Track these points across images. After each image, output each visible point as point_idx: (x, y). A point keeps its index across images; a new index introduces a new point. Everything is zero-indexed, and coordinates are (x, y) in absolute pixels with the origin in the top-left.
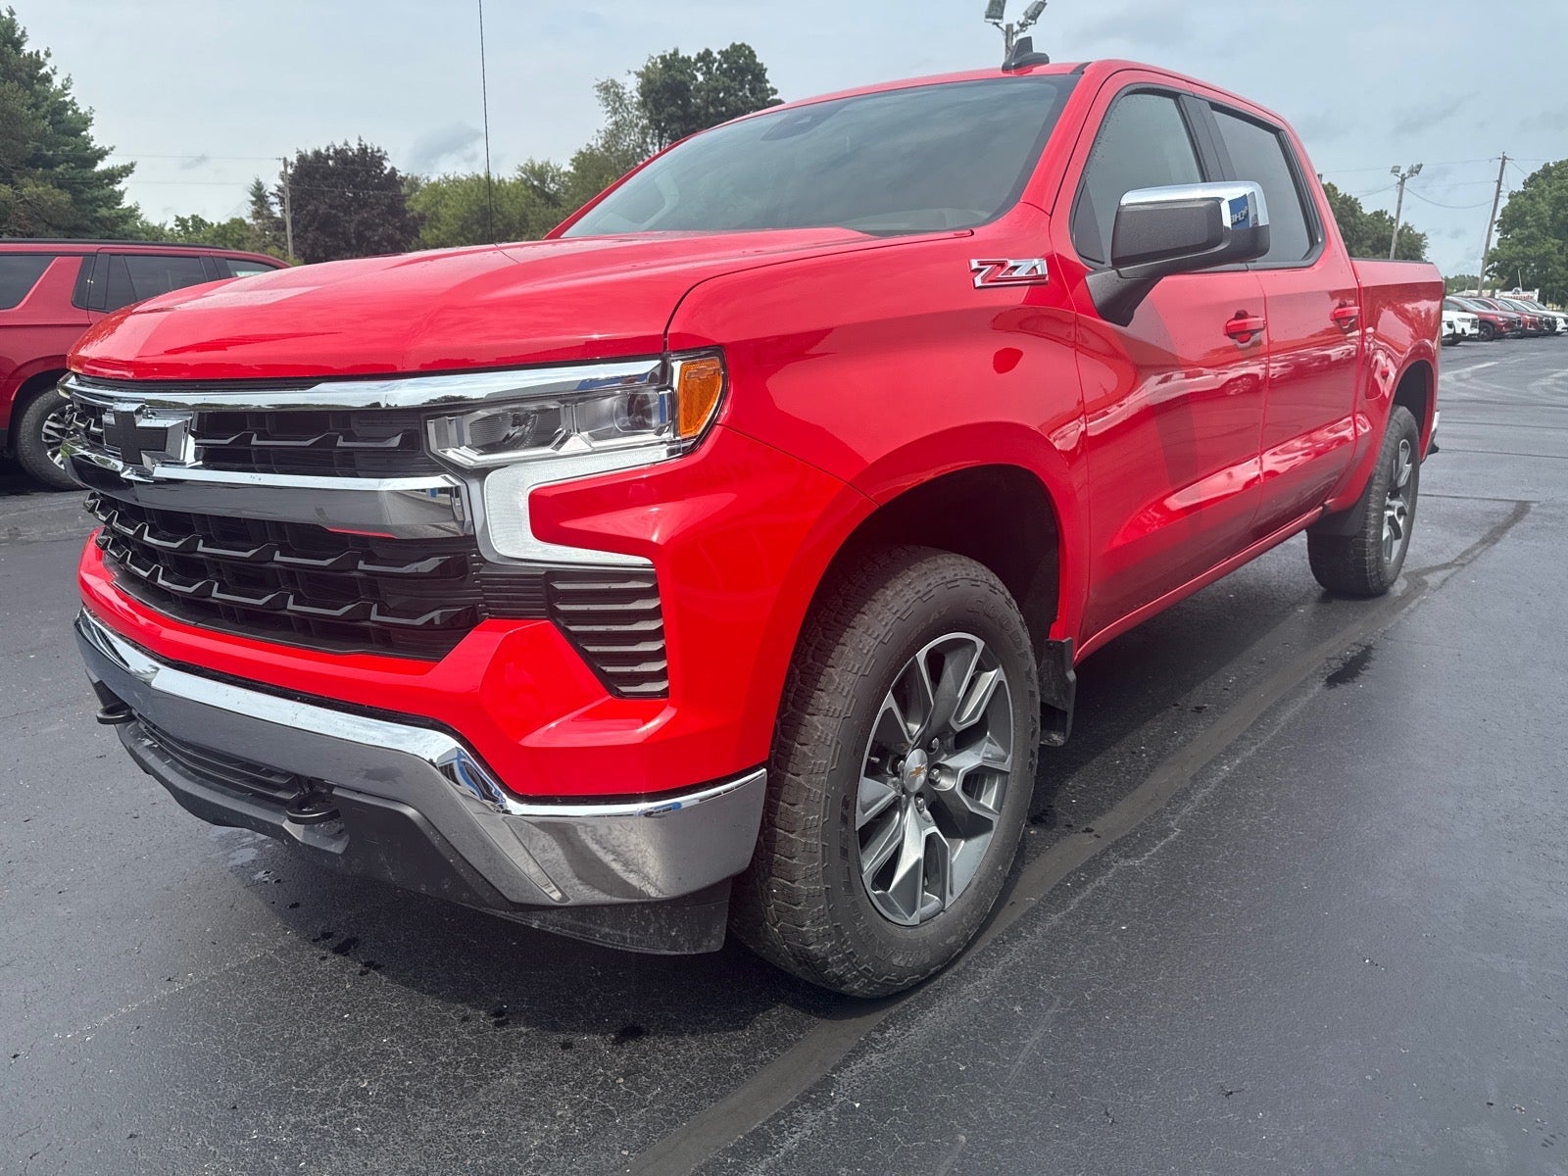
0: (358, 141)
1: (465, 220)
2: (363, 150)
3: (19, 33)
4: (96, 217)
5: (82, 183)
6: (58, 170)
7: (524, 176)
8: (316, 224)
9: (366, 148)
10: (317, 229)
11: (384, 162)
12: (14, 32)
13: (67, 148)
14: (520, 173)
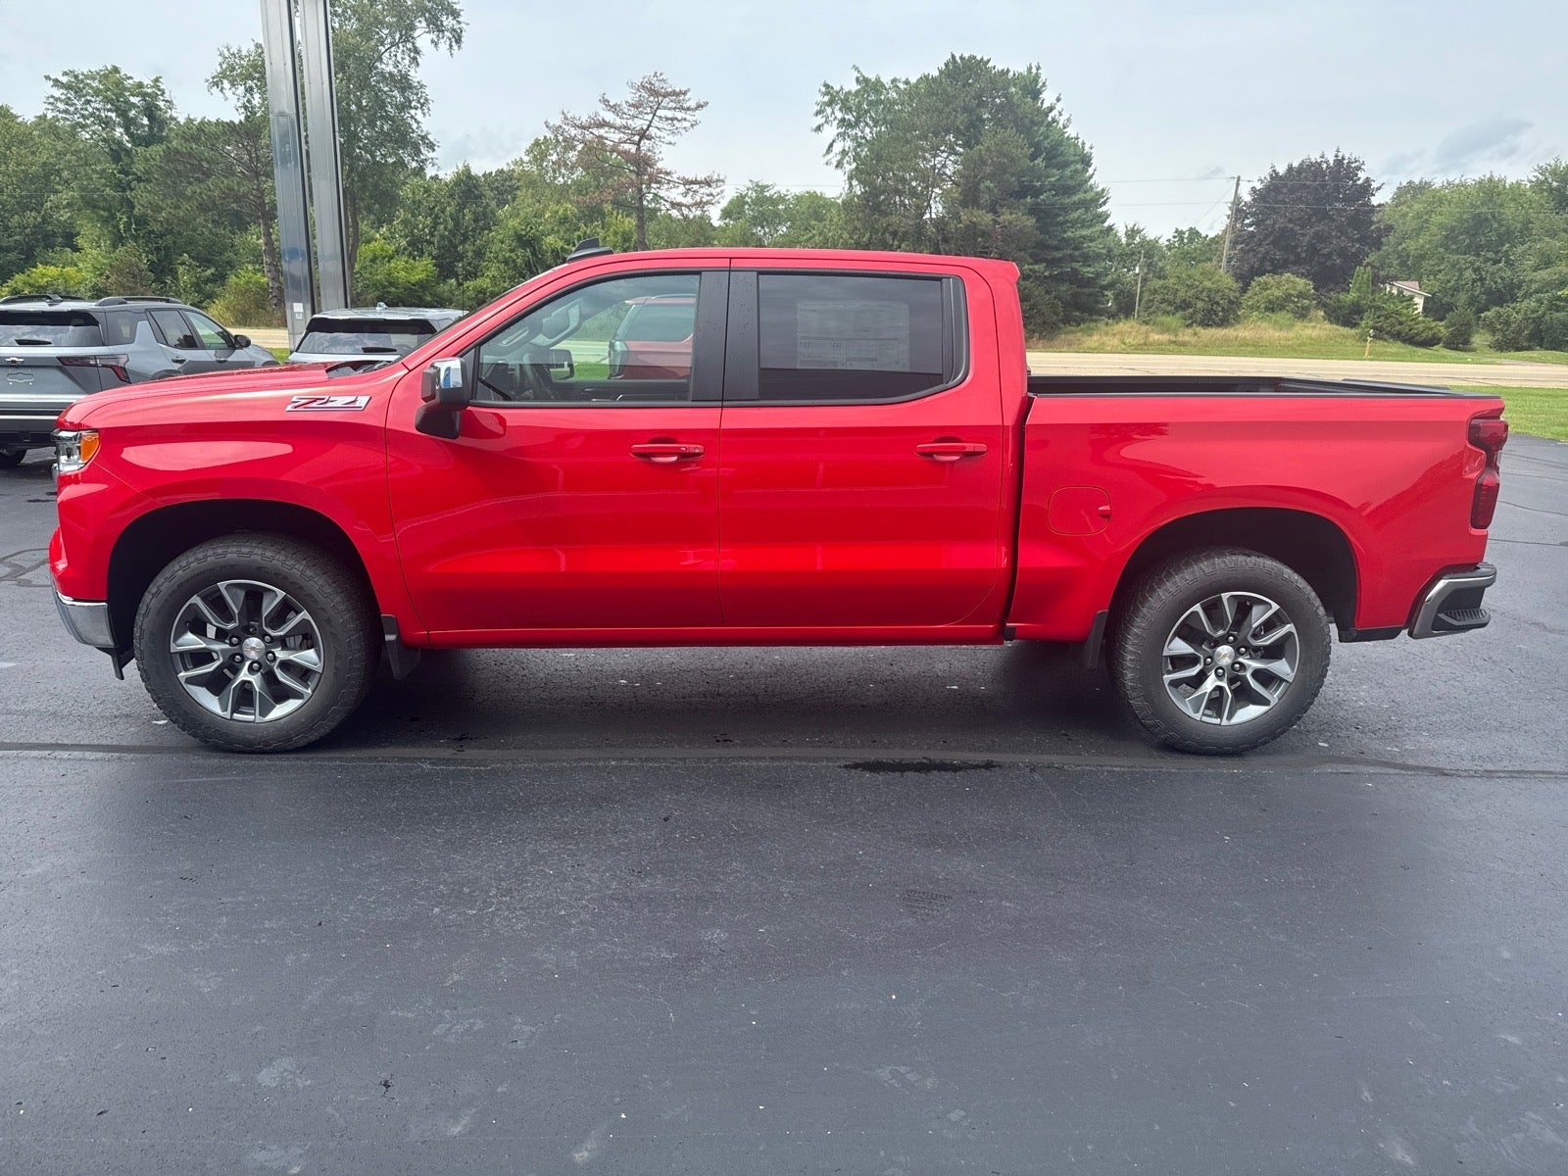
0: (1335, 153)
1: (1452, 229)
2: (1339, 162)
3: (1041, 84)
4: (1064, 238)
5: (1059, 208)
6: (1042, 197)
7: (1541, 177)
8: (1271, 238)
9: (1343, 159)
10: (1272, 243)
11: (1359, 172)
12: (1037, 85)
13: (1053, 179)
14: (1536, 174)
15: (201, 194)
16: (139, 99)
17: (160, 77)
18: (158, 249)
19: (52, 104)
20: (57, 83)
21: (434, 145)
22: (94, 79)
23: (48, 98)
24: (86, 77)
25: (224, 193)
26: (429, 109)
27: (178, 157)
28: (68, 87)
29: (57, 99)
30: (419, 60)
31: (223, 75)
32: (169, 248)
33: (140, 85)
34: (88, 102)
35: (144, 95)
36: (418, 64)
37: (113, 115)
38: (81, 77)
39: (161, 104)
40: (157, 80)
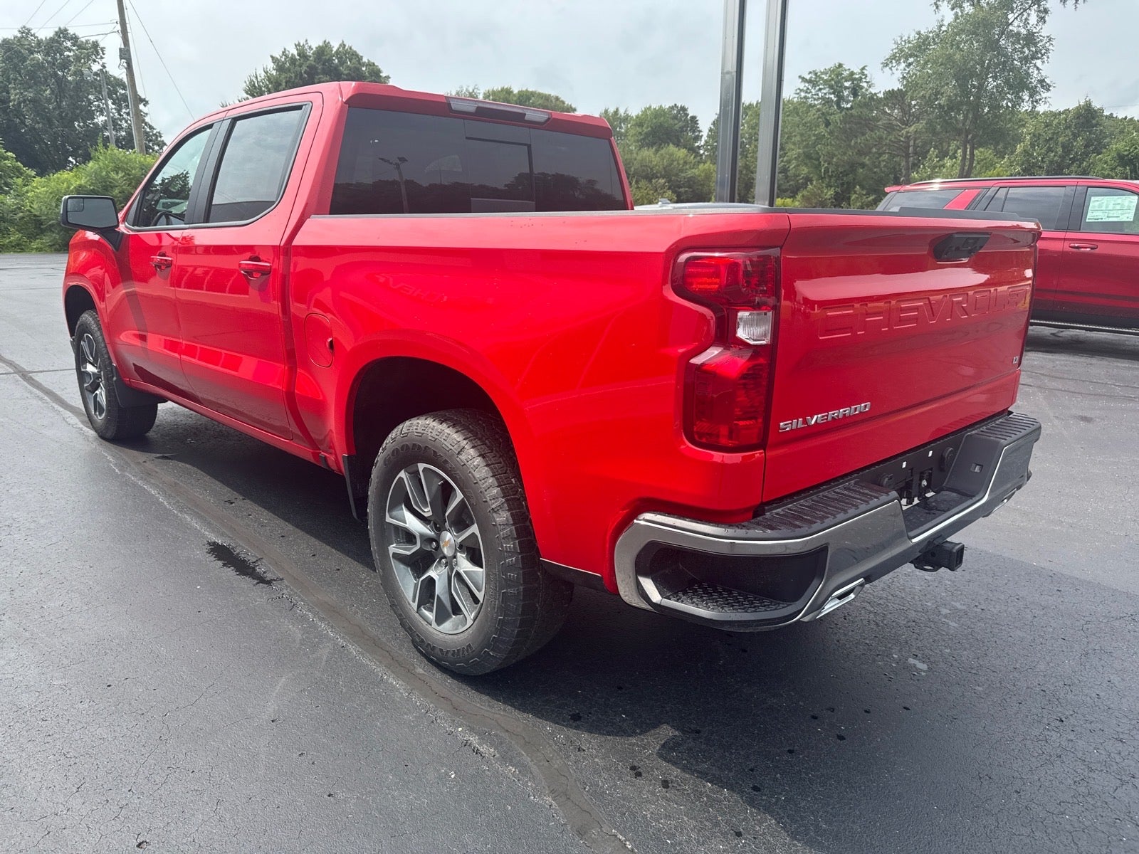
15: (860, 143)
16: (850, 83)
17: (866, 66)
18: (842, 184)
19: (798, 94)
20: (804, 80)
21: (1050, 86)
22: (826, 74)
23: (796, 90)
24: (822, 73)
25: (876, 141)
26: (1048, 57)
27: (852, 119)
28: (810, 81)
29: (801, 90)
30: (1047, 18)
31: (893, 57)
32: (850, 183)
33: (852, 73)
34: (820, 89)
35: (853, 80)
36: (1045, 22)
37: (832, 96)
38: (819, 74)
39: (865, 85)
40: (863, 68)
